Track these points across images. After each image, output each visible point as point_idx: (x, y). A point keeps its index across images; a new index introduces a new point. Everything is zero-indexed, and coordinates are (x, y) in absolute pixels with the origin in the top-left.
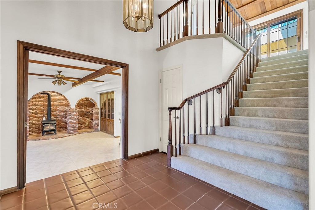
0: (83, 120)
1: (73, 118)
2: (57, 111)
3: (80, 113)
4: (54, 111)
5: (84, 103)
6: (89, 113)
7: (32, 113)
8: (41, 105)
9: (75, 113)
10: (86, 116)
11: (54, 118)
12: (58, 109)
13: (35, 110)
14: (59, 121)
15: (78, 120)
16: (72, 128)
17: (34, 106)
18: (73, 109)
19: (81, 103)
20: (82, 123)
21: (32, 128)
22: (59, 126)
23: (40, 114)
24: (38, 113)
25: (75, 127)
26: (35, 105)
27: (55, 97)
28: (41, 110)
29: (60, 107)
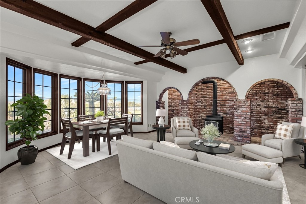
0: (270, 122)
1: (241, 116)
2: (227, 105)
3: (265, 109)
4: (223, 105)
5: (271, 91)
6: (284, 110)
7: (201, 106)
8: (209, 97)
9: (245, 109)
10: (277, 116)
11: (224, 114)
12: (229, 101)
13: (204, 103)
14: (230, 119)
15: (249, 121)
16: (240, 133)
17: (202, 98)
18: (240, 102)
19: (266, 91)
20: (268, 127)
21: (201, 123)
22: (229, 126)
23: (208, 108)
24: (206, 107)
25: (245, 132)
26: (204, 97)
27: (224, 86)
28: (209, 103)
29: (230, 100)
